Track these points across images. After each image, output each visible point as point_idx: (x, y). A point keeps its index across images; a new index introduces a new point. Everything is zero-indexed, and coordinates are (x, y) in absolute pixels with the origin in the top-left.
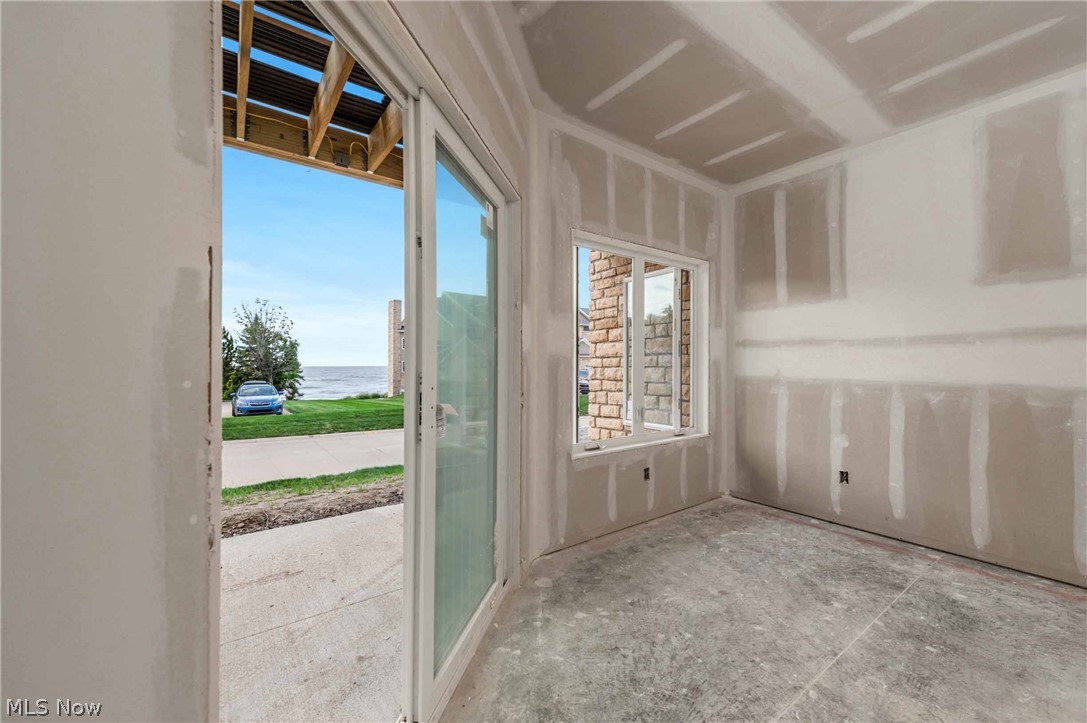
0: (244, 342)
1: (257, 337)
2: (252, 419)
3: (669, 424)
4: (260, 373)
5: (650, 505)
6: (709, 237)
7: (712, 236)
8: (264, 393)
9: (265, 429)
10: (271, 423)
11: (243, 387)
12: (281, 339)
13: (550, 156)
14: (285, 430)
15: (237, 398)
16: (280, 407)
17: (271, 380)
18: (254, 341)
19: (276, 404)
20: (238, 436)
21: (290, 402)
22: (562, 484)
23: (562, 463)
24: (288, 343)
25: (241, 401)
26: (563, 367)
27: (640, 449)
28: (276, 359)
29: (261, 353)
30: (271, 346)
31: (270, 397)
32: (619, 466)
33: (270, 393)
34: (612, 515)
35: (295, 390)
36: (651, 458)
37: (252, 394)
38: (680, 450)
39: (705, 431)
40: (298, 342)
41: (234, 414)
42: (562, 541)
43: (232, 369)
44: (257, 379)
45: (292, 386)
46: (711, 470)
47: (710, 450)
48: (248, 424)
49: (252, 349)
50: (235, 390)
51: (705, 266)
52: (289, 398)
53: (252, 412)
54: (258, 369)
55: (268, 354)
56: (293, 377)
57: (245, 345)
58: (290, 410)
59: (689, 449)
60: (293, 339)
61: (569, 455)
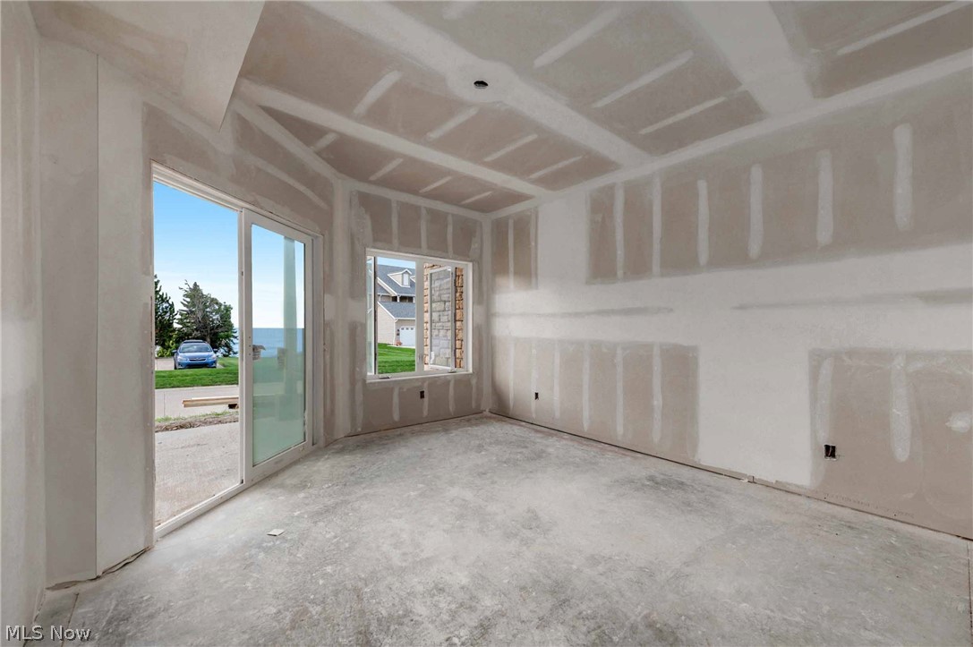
0: (185, 305)
1: (196, 301)
2: (190, 371)
3: (447, 366)
4: (198, 334)
5: (425, 413)
6: (473, 246)
7: (475, 246)
8: (200, 350)
9: (200, 379)
10: (205, 375)
11: (183, 345)
12: (217, 303)
13: (351, 205)
14: (217, 380)
15: (178, 354)
16: (215, 362)
17: (209, 340)
18: (194, 306)
19: (210, 360)
20: (178, 384)
21: (226, 358)
22: (359, 398)
23: (359, 386)
24: (223, 307)
25: (183, 357)
26: (359, 328)
27: (417, 379)
28: (213, 321)
29: (200, 315)
30: (208, 310)
31: (206, 354)
32: (400, 389)
33: (206, 350)
34: (396, 417)
35: (230, 349)
36: (426, 385)
37: (191, 351)
38: (449, 381)
39: (471, 371)
40: (232, 306)
41: (175, 368)
42: (360, 429)
43: (174, 330)
44: (197, 339)
45: (227, 345)
46: (474, 396)
47: (474, 381)
48: (187, 376)
49: (192, 312)
50: (177, 348)
51: (470, 265)
52: (225, 356)
53: (190, 366)
54: (197, 330)
55: (205, 317)
56: (228, 337)
57: (185, 309)
58: (224, 365)
59: (455, 381)
60: (227, 304)
61: (365, 381)
